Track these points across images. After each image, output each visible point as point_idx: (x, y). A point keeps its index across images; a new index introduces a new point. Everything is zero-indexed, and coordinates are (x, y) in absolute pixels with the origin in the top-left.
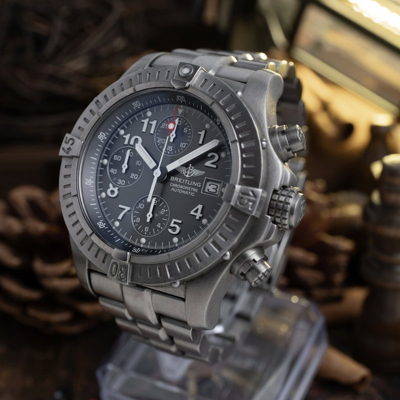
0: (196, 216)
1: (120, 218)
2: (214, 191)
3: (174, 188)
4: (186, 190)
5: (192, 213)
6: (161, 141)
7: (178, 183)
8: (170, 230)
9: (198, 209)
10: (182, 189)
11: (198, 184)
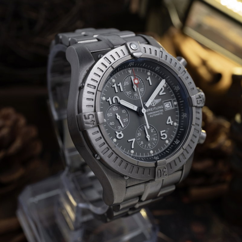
0: (170, 124)
1: (133, 147)
2: (169, 106)
3: (151, 115)
4: (157, 113)
5: (168, 123)
6: (129, 93)
7: (151, 112)
8: (162, 138)
9: (169, 120)
10: (155, 114)
11: (161, 107)
